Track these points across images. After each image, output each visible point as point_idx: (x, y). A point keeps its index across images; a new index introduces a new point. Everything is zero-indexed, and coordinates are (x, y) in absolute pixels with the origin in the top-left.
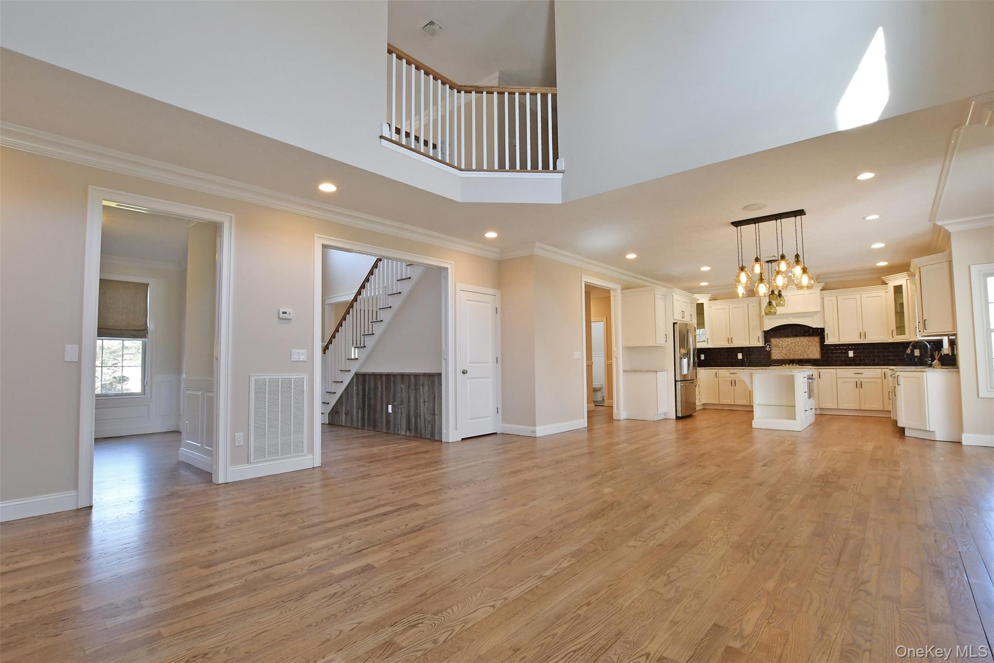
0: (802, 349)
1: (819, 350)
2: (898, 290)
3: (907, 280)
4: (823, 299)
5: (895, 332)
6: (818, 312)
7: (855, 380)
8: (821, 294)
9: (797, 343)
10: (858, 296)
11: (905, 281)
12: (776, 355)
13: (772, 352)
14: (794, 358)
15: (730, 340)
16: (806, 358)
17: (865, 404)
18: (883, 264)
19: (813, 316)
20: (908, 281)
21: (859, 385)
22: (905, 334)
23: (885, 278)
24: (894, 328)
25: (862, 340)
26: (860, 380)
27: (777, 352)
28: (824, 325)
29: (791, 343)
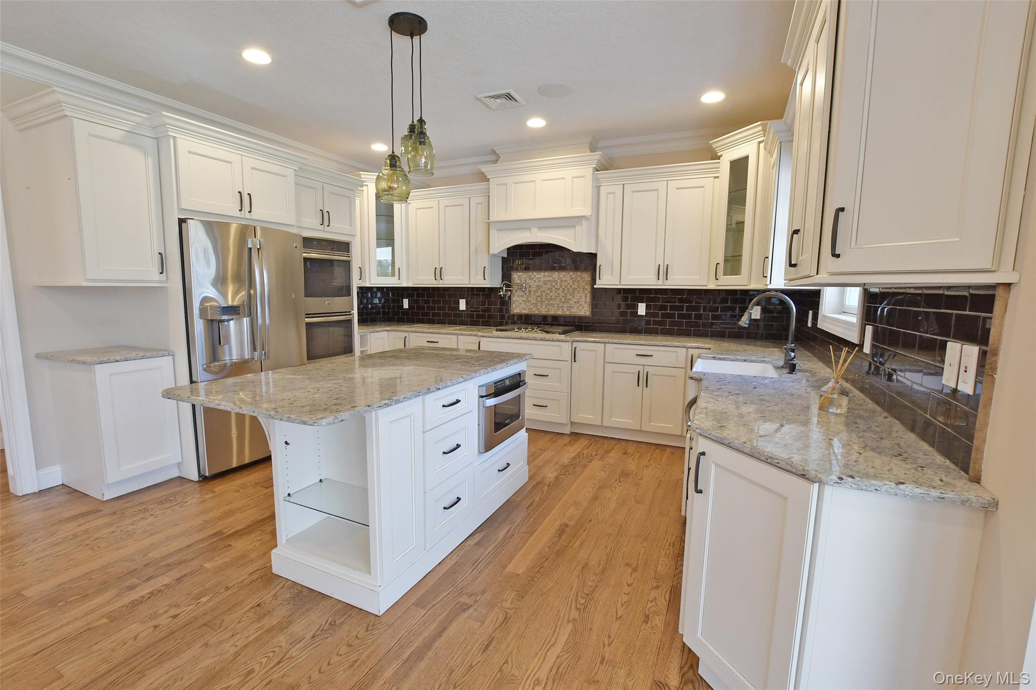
0: (562, 294)
1: (588, 299)
2: (739, 168)
3: (760, 143)
4: (597, 189)
5: (721, 268)
6: (584, 217)
7: (636, 369)
8: (596, 180)
9: (554, 284)
10: (661, 186)
11: (756, 145)
12: (519, 306)
13: (513, 299)
14: (548, 313)
15: (439, 273)
16: (568, 313)
17: (650, 421)
18: (713, 97)
19: (574, 227)
20: (762, 145)
21: (642, 380)
22: (740, 275)
23: (716, 143)
24: (721, 259)
25: (660, 282)
26: (647, 369)
27: (520, 299)
28: (597, 249)
29: (545, 283)
